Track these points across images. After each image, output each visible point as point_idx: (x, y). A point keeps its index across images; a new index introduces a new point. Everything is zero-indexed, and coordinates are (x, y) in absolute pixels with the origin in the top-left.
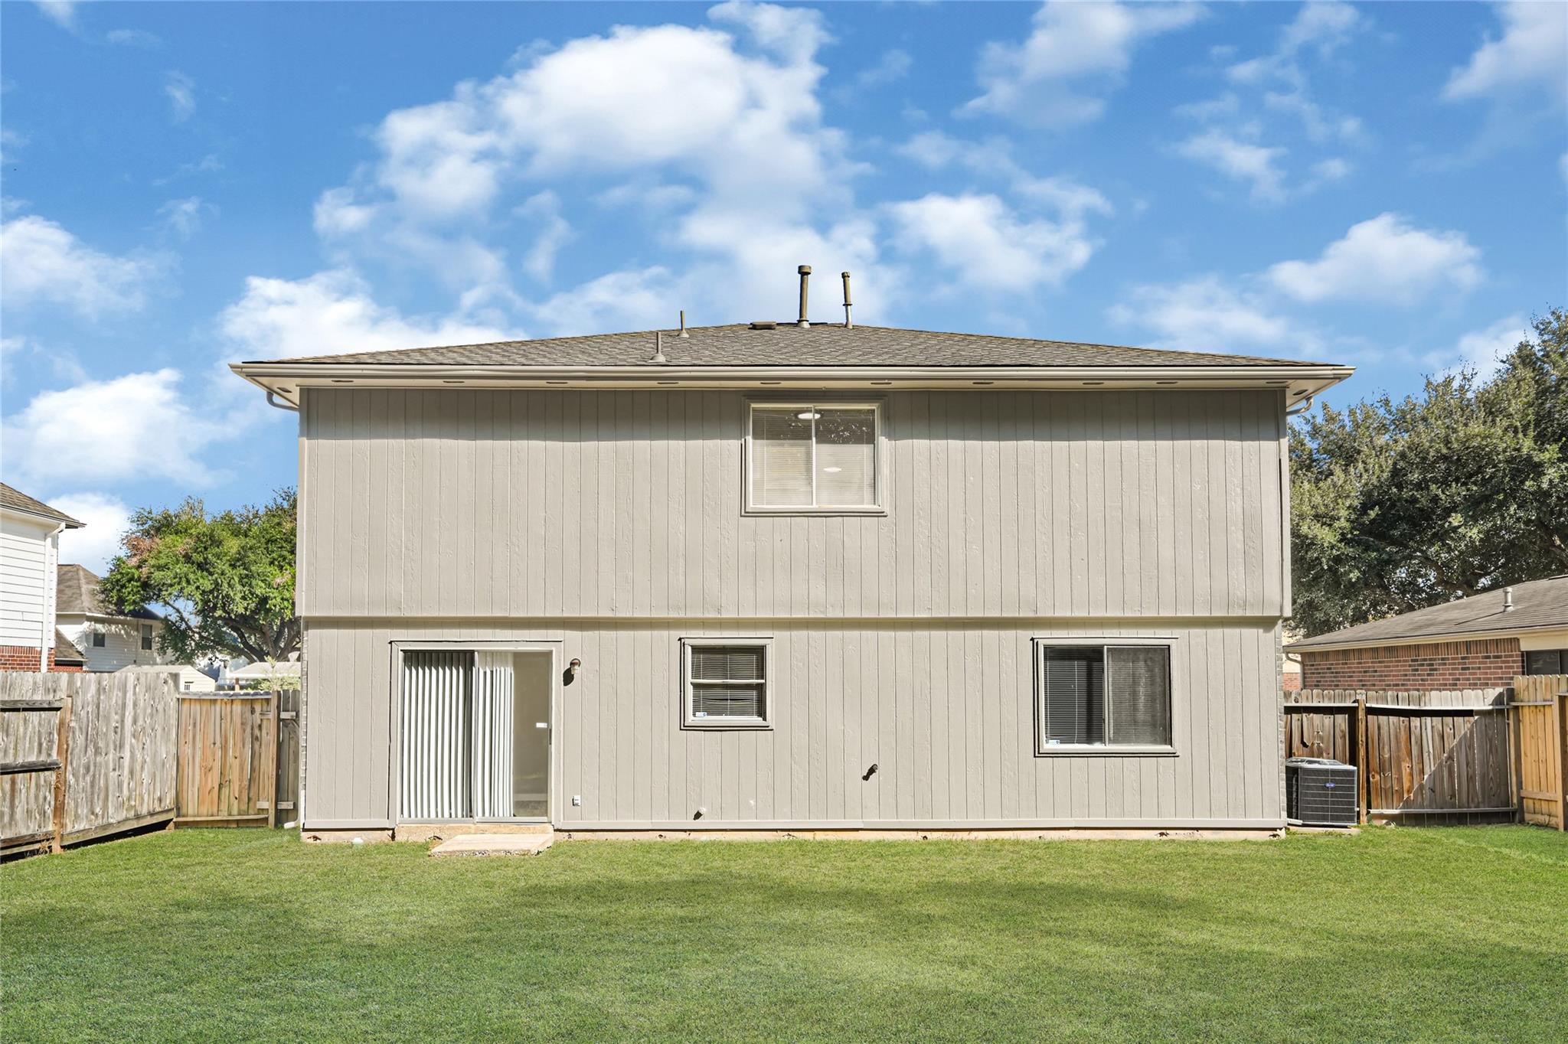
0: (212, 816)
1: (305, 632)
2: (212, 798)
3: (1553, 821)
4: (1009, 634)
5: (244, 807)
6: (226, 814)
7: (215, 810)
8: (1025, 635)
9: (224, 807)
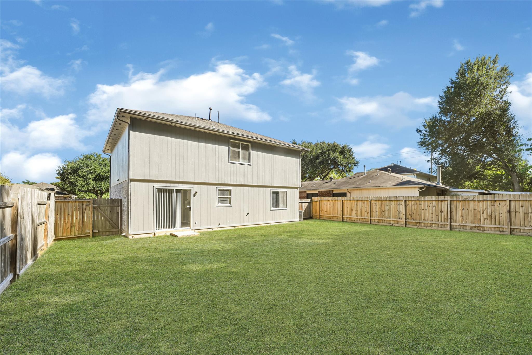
0: (68, 236)
1: (130, 183)
2: (68, 231)
3: (318, 218)
4: (267, 189)
5: (80, 233)
6: (73, 235)
7: (69, 234)
8: (269, 189)
9: (73, 233)
